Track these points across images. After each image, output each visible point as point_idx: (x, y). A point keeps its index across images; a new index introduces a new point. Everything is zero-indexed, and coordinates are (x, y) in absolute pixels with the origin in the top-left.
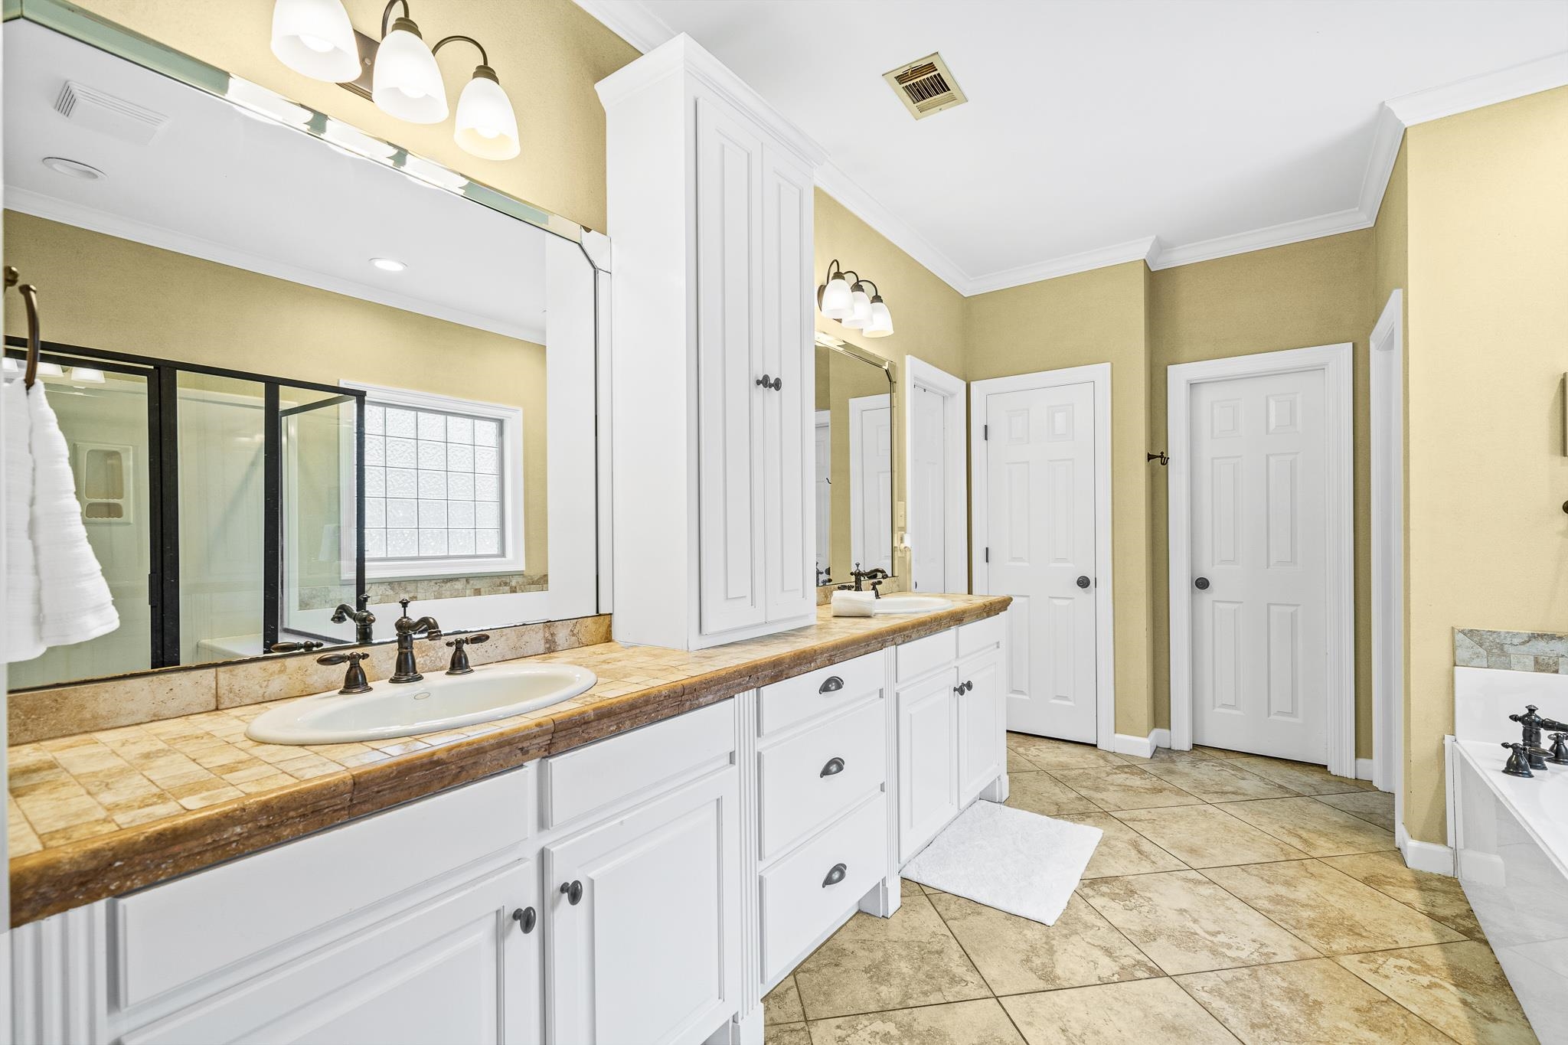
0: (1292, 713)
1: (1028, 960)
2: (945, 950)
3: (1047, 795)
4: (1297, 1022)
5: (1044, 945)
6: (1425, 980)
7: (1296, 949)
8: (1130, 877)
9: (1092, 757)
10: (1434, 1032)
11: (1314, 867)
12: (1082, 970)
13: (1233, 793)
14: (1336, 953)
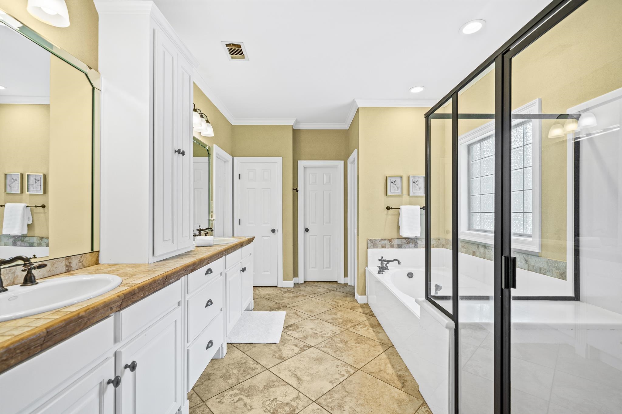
0: (329, 268)
1: (274, 355)
2: (247, 361)
3: (265, 305)
4: (344, 347)
5: (278, 350)
6: (366, 329)
7: (340, 330)
8: (297, 323)
9: (276, 290)
10: (370, 339)
11: (340, 308)
12: (290, 353)
13: (317, 293)
14: (348, 328)
